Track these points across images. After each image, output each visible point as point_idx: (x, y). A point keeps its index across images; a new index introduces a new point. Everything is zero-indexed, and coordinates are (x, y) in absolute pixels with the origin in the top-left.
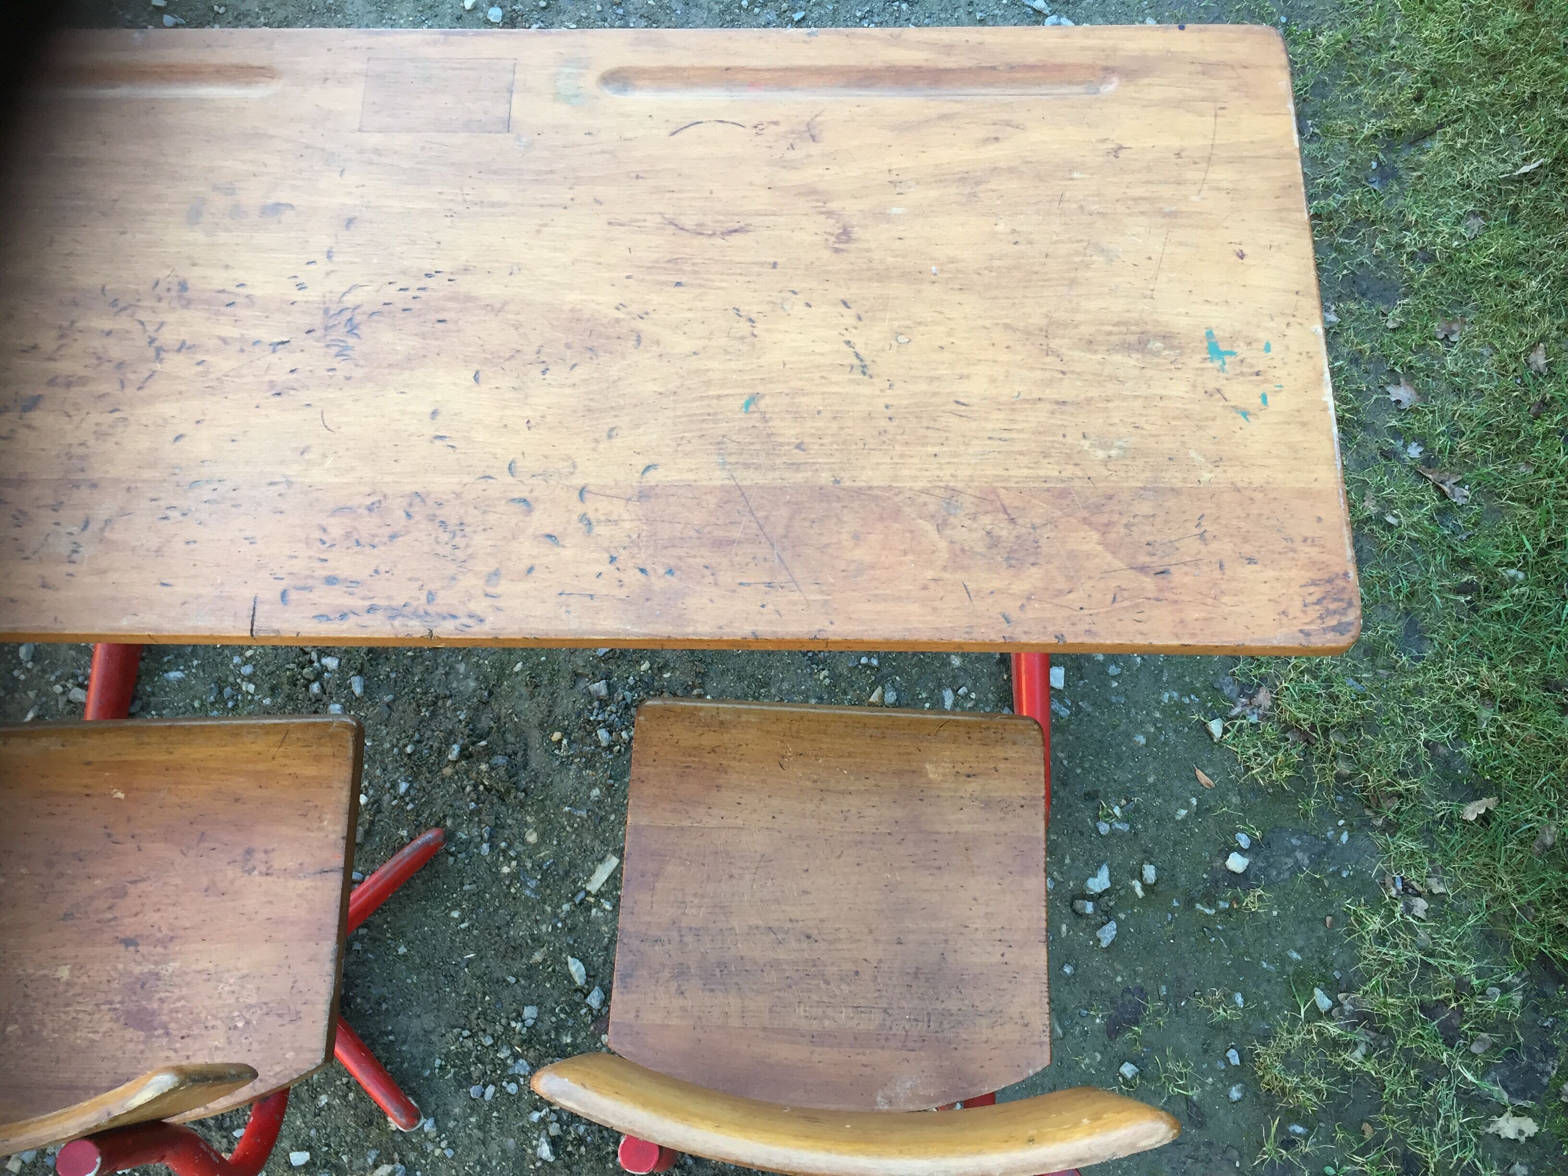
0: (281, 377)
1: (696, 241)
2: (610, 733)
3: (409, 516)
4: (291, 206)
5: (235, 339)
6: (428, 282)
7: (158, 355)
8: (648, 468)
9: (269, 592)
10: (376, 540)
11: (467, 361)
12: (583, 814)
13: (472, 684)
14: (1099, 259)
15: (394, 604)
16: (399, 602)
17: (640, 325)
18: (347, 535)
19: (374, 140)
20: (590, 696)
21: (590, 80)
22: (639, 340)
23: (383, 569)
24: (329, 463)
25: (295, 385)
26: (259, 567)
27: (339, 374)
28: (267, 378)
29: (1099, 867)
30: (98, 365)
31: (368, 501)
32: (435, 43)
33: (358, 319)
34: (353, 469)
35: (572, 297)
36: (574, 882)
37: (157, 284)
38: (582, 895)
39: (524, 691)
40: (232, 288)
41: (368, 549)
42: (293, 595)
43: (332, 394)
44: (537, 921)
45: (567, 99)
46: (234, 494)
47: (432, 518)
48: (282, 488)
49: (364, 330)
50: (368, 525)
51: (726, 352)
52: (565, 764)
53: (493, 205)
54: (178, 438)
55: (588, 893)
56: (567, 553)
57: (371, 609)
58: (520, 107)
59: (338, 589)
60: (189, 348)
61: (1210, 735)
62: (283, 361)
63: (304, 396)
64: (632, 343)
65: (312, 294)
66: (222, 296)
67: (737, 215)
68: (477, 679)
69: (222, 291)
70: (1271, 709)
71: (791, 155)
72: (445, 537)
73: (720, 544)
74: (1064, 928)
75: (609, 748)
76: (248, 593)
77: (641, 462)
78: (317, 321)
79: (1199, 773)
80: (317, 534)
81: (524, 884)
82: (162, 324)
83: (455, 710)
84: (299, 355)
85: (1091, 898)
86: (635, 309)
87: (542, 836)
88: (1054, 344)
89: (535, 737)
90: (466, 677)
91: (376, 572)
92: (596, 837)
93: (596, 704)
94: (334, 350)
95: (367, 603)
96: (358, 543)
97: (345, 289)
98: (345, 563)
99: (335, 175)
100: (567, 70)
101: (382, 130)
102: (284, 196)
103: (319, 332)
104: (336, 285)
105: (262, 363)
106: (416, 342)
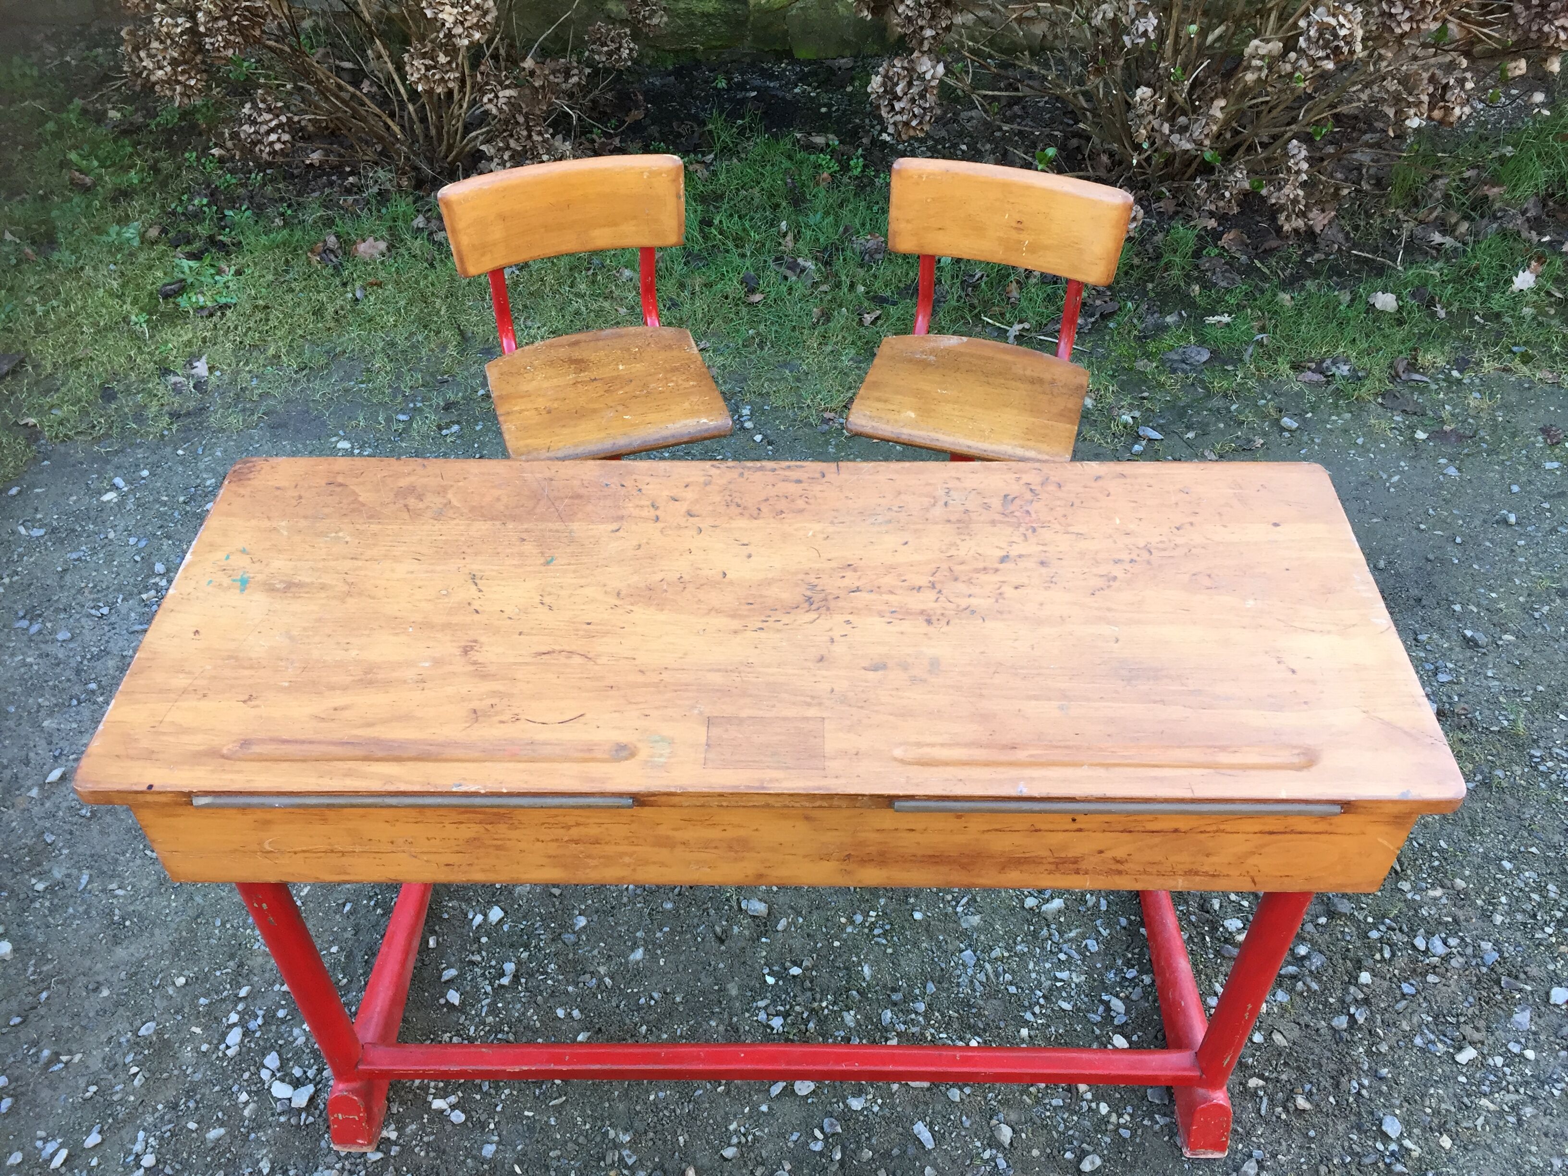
0: (849, 574)
1: (573, 648)
3: (759, 509)
4: (865, 669)
5: (884, 593)
6: (761, 625)
8: (616, 530)
11: (731, 583)
14: (295, 633)
16: (759, 473)
17: (617, 602)
18: (793, 500)
19: (812, 712)
21: (644, 753)
22: (618, 594)
25: (839, 570)
26: (840, 487)
27: (813, 576)
28: (859, 573)
30: (970, 579)
31: (784, 516)
32: (771, 781)
33: (805, 606)
34: (797, 530)
35: (662, 617)
37: (947, 624)
40: (896, 622)
42: (818, 475)
43: (817, 566)
45: (663, 739)
46: (864, 518)
47: (745, 508)
49: (801, 599)
50: (783, 505)
51: (560, 587)
53: (719, 670)
54: (906, 543)
56: (666, 493)
57: (774, 471)
58: (701, 734)
59: (793, 478)
60: (913, 589)
62: (851, 580)
63: (833, 564)
64: (623, 593)
65: (839, 619)
67: (541, 664)
69: (901, 620)
71: (493, 701)
72: (737, 500)
73: (579, 497)
76: (844, 477)
77: (621, 533)
78: (832, 604)
80: (811, 501)
82: (937, 601)
84: (841, 585)
86: (620, 611)
88: (346, 588)
91: (774, 485)
94: (819, 588)
95: (777, 473)
96: (786, 497)
97: (818, 621)
98: (792, 489)
99: (836, 689)
100: (662, 760)
101: (807, 719)
102: (871, 675)
103: (830, 597)
104: (824, 623)
105: (864, 581)
106: (767, 593)
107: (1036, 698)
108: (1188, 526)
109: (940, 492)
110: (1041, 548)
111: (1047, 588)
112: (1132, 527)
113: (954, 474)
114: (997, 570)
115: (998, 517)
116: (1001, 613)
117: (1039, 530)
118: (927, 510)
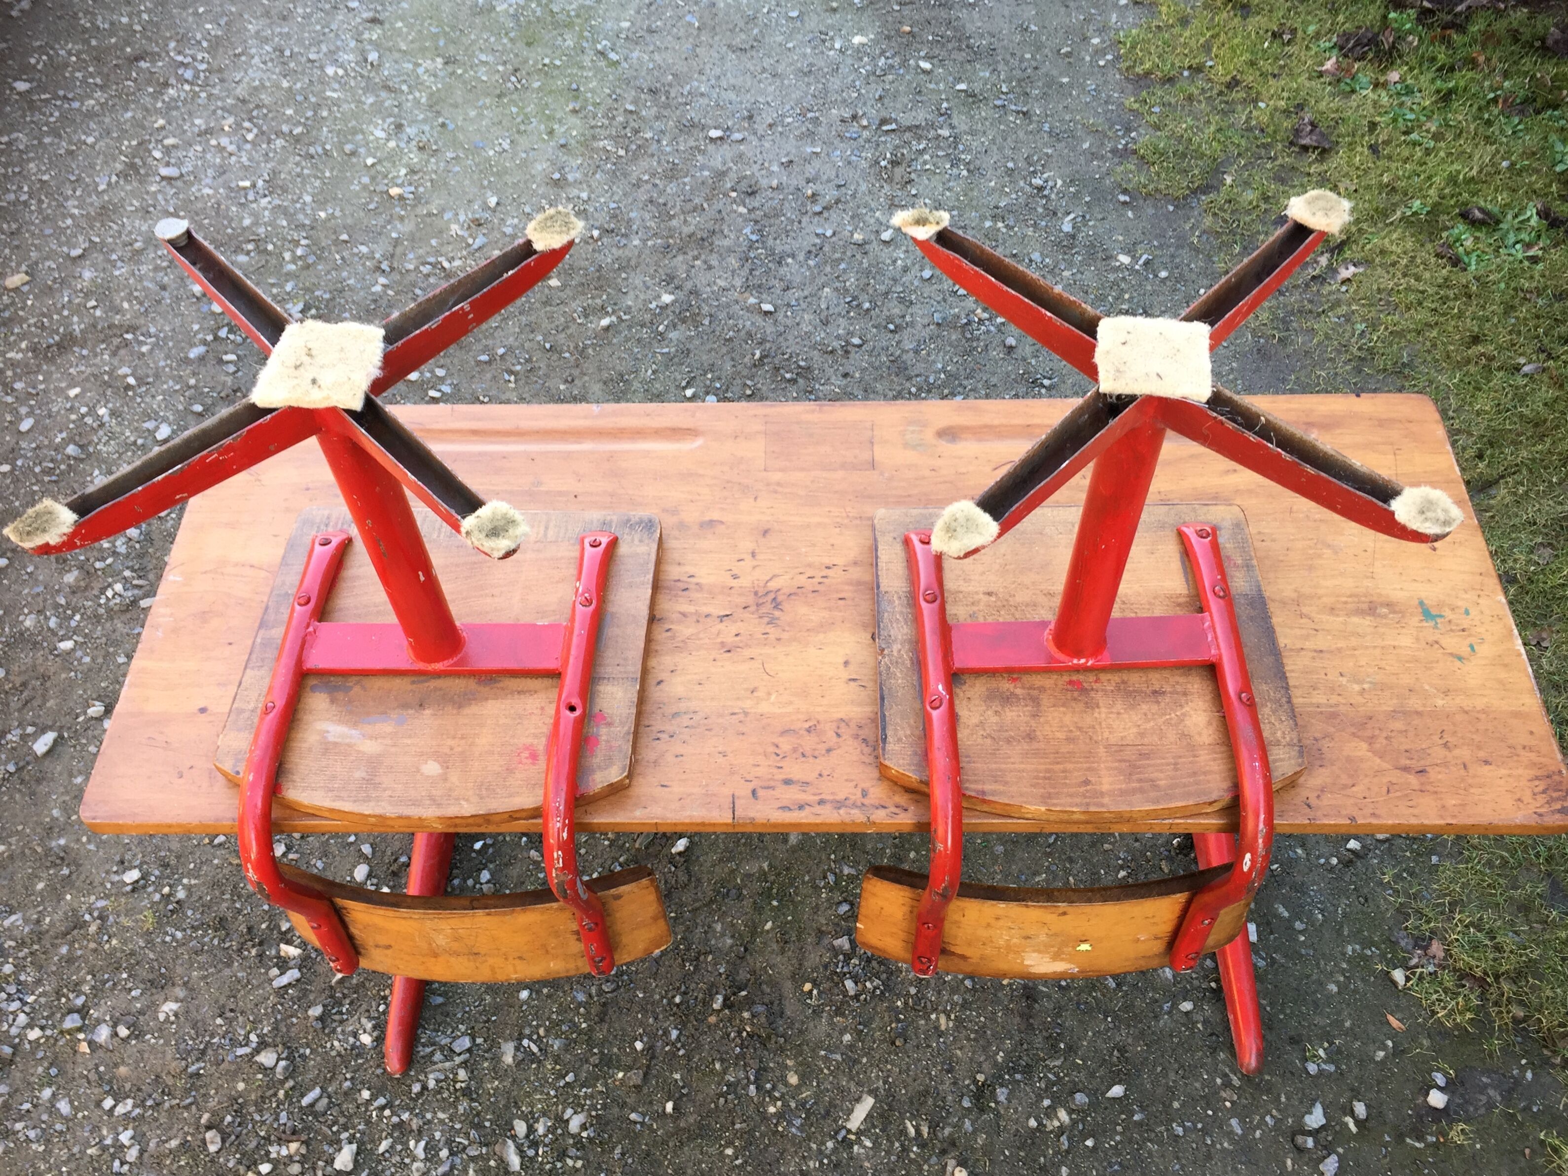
0: (730, 639)
2: (856, 983)
3: (838, 735)
4: (722, 523)
5: (692, 614)
6: (828, 572)
9: (744, 791)
10: (816, 753)
11: (865, 626)
12: (838, 1057)
13: (729, 941)
15: (838, 798)
16: (841, 796)
18: (795, 750)
19: (777, 476)
20: (836, 951)
21: (929, 435)
23: (825, 773)
24: (773, 697)
25: (741, 645)
26: (732, 773)
27: (772, 637)
28: (719, 641)
29: (1313, 1105)
31: (807, 725)
32: (813, 411)
33: (780, 599)
34: (791, 703)
36: (835, 1121)
38: (843, 1132)
39: (775, 946)
40: (685, 579)
41: (811, 760)
42: (761, 793)
43: (768, 651)
44: (804, 1157)
45: (914, 448)
46: (706, 722)
47: (856, 737)
48: (741, 717)
49: (786, 606)
50: (809, 743)
52: (817, 1012)
54: (659, 683)
55: (849, 1131)
57: (821, 802)
58: (880, 454)
59: (793, 789)
60: (659, 620)
61: (1394, 983)
62: (728, 630)
63: (747, 653)
65: (745, 581)
66: (678, 584)
68: (733, 937)
69: (678, 581)
70: (1445, 959)
72: (868, 750)
74: (1289, 1162)
75: (856, 997)
76: (727, 791)
78: (751, 600)
79: (1390, 1018)
80: (772, 749)
81: (790, 1124)
83: (716, 964)
84: (740, 624)
85: (1310, 1133)
87: (802, 1077)
88: (1305, 610)
89: (788, 986)
90: (723, 935)
91: (820, 775)
92: (852, 1078)
93: (841, 957)
94: (766, 620)
95: (817, 798)
96: (803, 755)
97: (768, 578)
98: (796, 770)
99: (751, 500)
100: (911, 428)
101: (781, 470)
102: (715, 515)
103: (753, 608)
104: (761, 576)
105: (714, 630)
106: (825, 614)
107: (562, 494)
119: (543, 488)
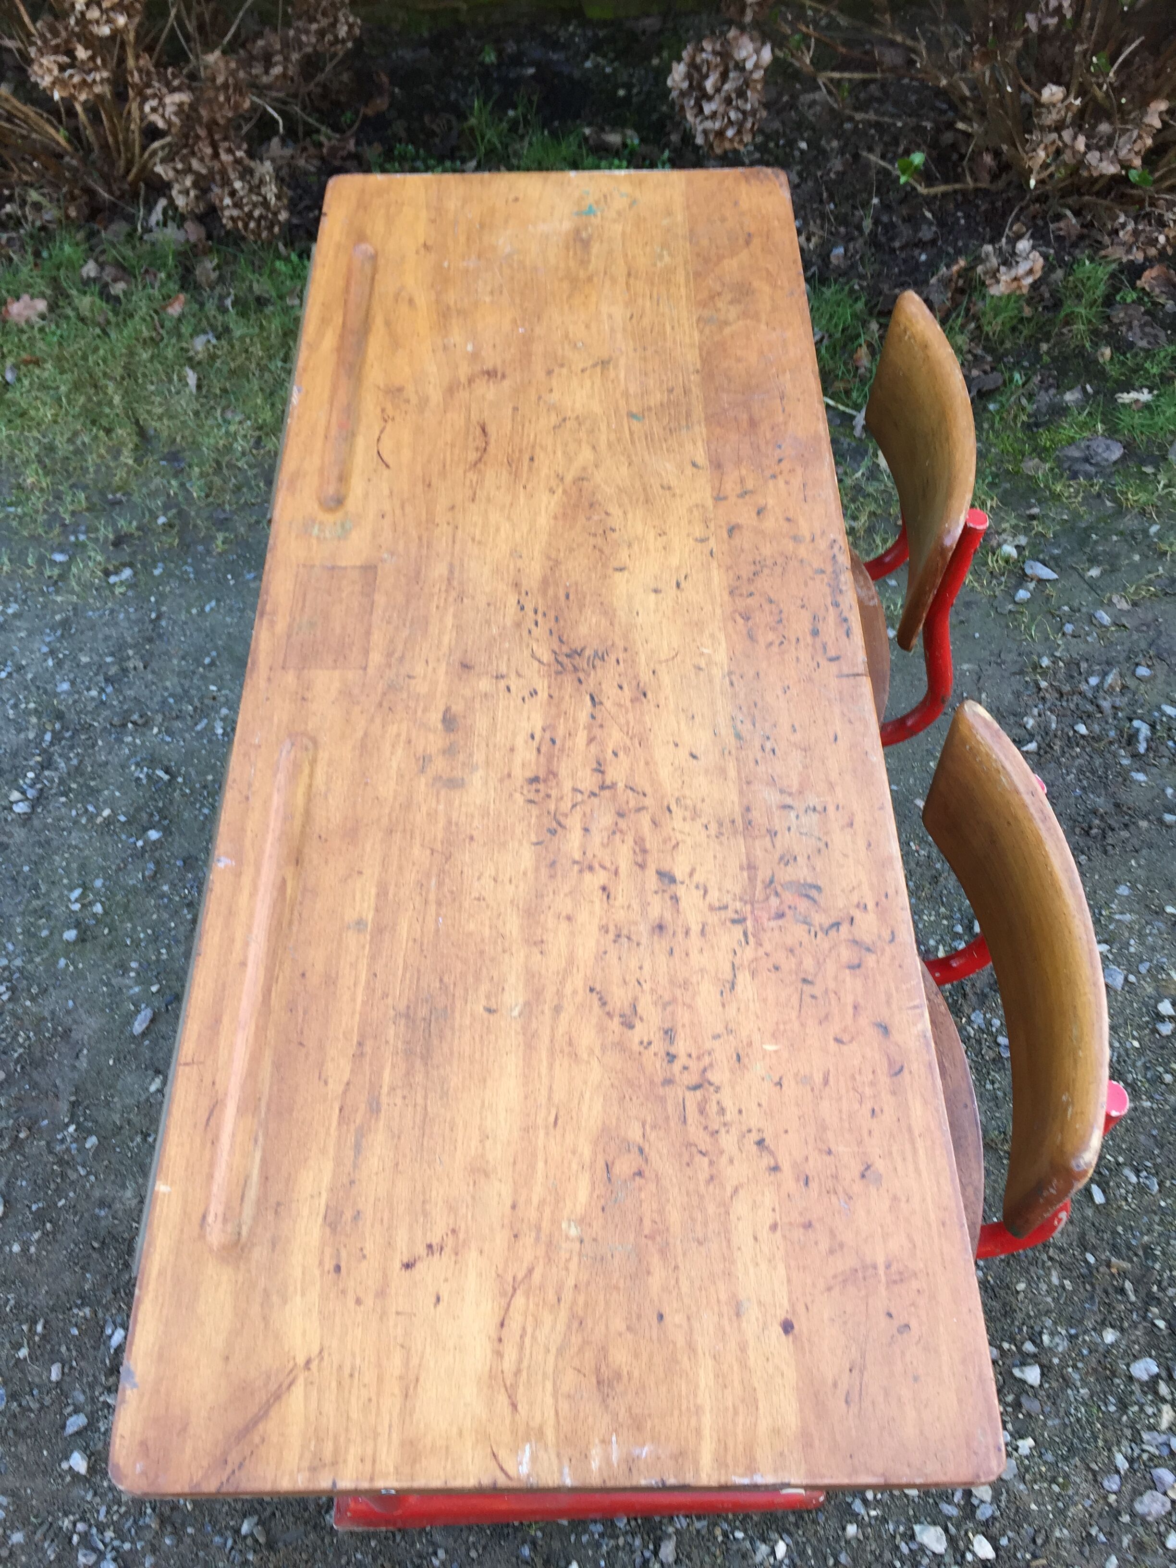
0: (628, 693)
1: (492, 451)
3: (750, 595)
4: (447, 710)
5: (589, 732)
6: (529, 608)
7: (608, 787)
8: (694, 465)
9: (831, 668)
10: (775, 611)
11: (605, 577)
14: (516, 257)
15: (828, 592)
17: (569, 478)
18: (773, 629)
19: (376, 657)
21: (329, 519)
22: (582, 479)
23: (799, 603)
24: (706, 651)
25: (634, 683)
26: (810, 679)
27: (622, 656)
28: (628, 704)
30: (621, 832)
31: (740, 621)
32: (272, 622)
33: (565, 649)
34: (712, 636)
35: (544, 519)
37: (531, 801)
40: (535, 744)
41: (784, 615)
42: (832, 653)
43: (642, 658)
45: (346, 531)
46: (744, 709)
47: (751, 580)
48: (734, 677)
49: (578, 646)
51: (592, 431)
53: (451, 572)
54: (694, 757)
56: (771, 502)
57: (836, 605)
58: (350, 560)
59: (820, 626)
60: (599, 764)
62: (613, 696)
63: (645, 677)
64: (585, 483)
65: (541, 684)
66: (543, 750)
67: (468, 430)
69: (539, 750)
71: (414, 402)
72: (766, 571)
73: (753, 423)
76: (834, 683)
77: (690, 469)
78: (568, 677)
80: (775, 649)
82: (575, 790)
84: (604, 686)
86: (553, 483)
88: (583, 277)
91: (803, 607)
94: (598, 663)
95: (831, 608)
96: (779, 622)
97: (536, 663)
98: (800, 624)
99: (413, 682)
100: (315, 533)
101: (366, 652)
102: (435, 717)
103: (581, 675)
104: (532, 669)
105: (613, 710)
106: (588, 612)
107: (382, 892)
108: (767, 1161)
109: (813, 800)
110: (695, 928)
111: (605, 929)
112: (758, 1068)
113: (858, 819)
114: (642, 866)
115: (763, 874)
116: (553, 864)
117: (737, 931)
118: (772, 782)
119: (370, 916)
